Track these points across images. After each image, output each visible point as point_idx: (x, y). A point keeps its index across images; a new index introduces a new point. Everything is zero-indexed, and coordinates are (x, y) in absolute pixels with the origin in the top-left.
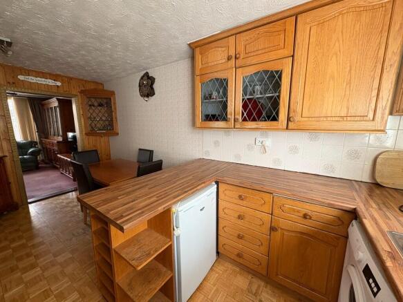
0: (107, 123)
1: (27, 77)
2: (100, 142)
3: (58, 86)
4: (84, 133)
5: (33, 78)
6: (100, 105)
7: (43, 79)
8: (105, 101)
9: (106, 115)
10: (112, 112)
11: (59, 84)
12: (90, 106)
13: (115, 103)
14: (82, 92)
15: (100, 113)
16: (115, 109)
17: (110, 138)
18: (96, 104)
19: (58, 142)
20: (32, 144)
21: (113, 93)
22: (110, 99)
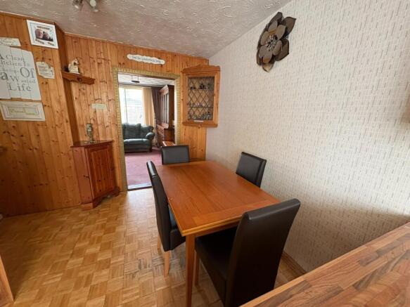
0: (206, 110)
1: (135, 56)
2: (197, 133)
3: (162, 65)
4: (182, 121)
5: (140, 56)
6: (202, 87)
7: (149, 58)
8: (207, 82)
9: (207, 101)
10: (213, 95)
11: (163, 62)
12: (191, 88)
13: (218, 84)
14: (185, 71)
15: (200, 97)
16: (218, 91)
17: (208, 129)
18: (197, 86)
19: (165, 129)
20: (150, 129)
21: (217, 69)
22: (214, 77)
